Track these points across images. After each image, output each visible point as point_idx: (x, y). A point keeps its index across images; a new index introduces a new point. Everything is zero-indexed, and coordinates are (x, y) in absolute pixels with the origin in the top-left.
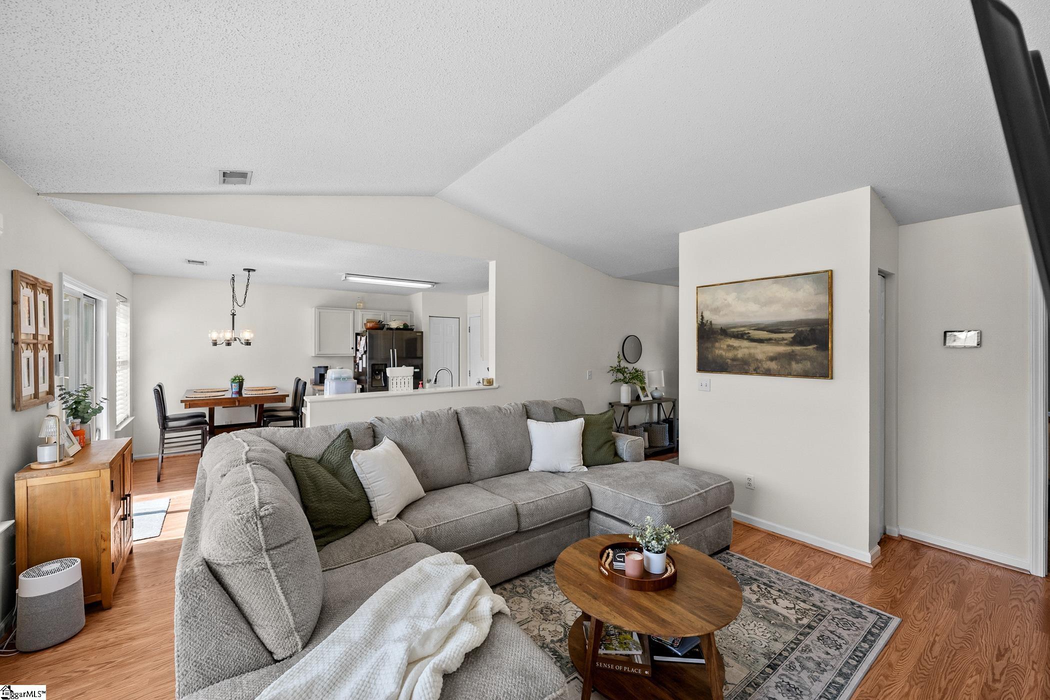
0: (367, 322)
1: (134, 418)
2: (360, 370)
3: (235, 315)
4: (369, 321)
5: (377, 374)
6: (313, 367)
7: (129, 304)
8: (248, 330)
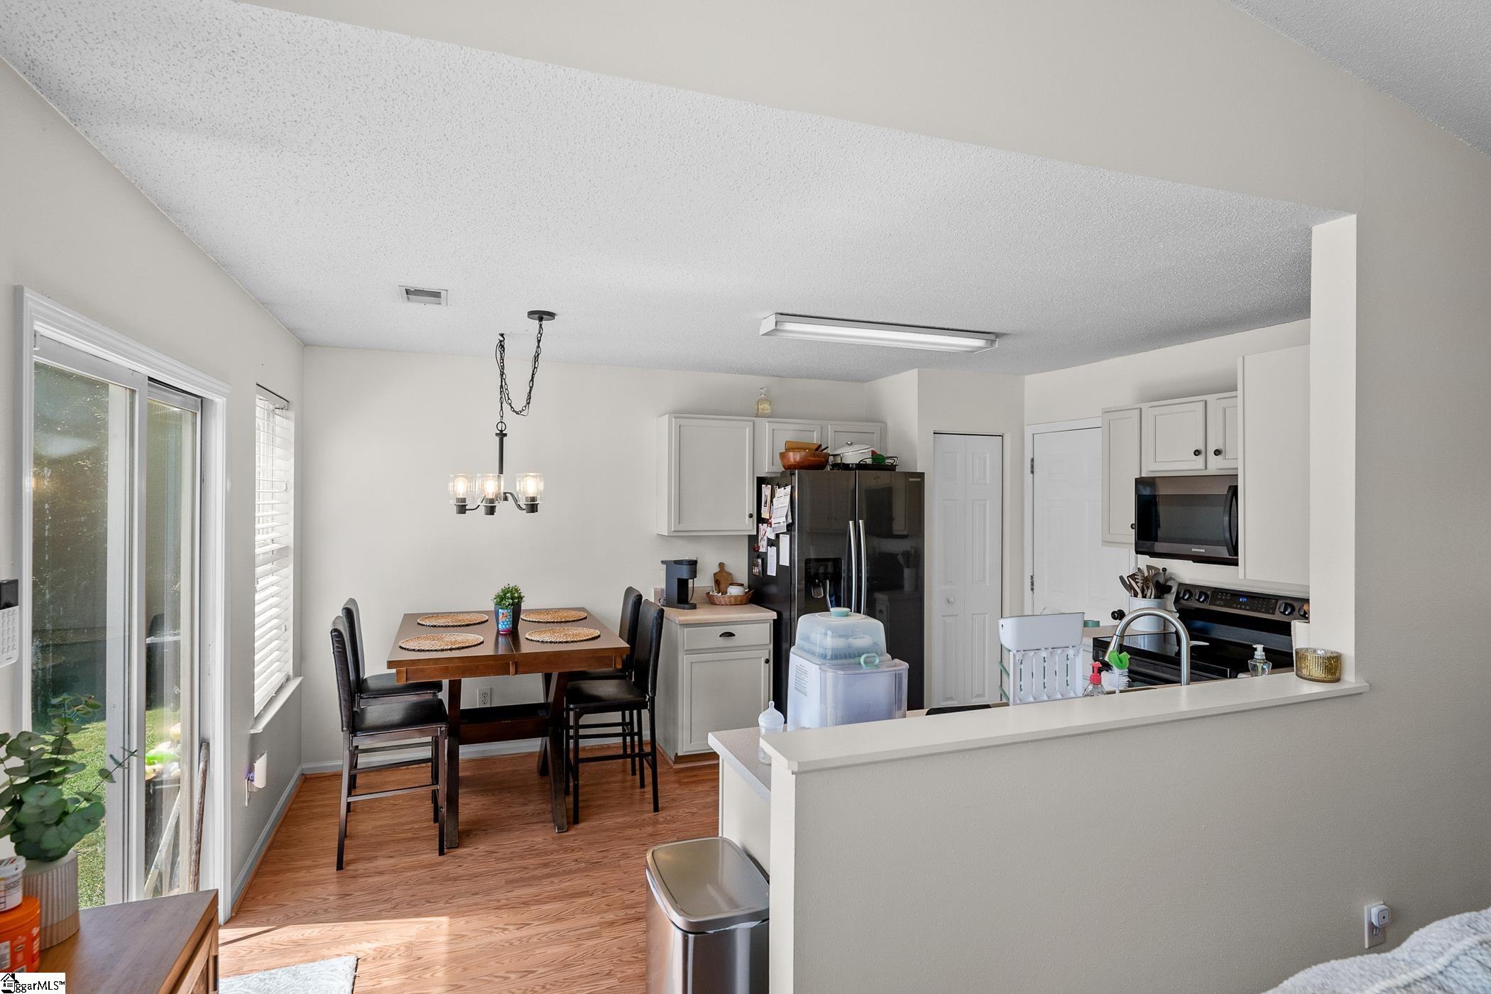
0: (788, 450)
1: (303, 680)
2: (772, 571)
3: (505, 435)
4: (791, 447)
5: (817, 586)
6: (663, 562)
7: (291, 414)
8: (532, 474)
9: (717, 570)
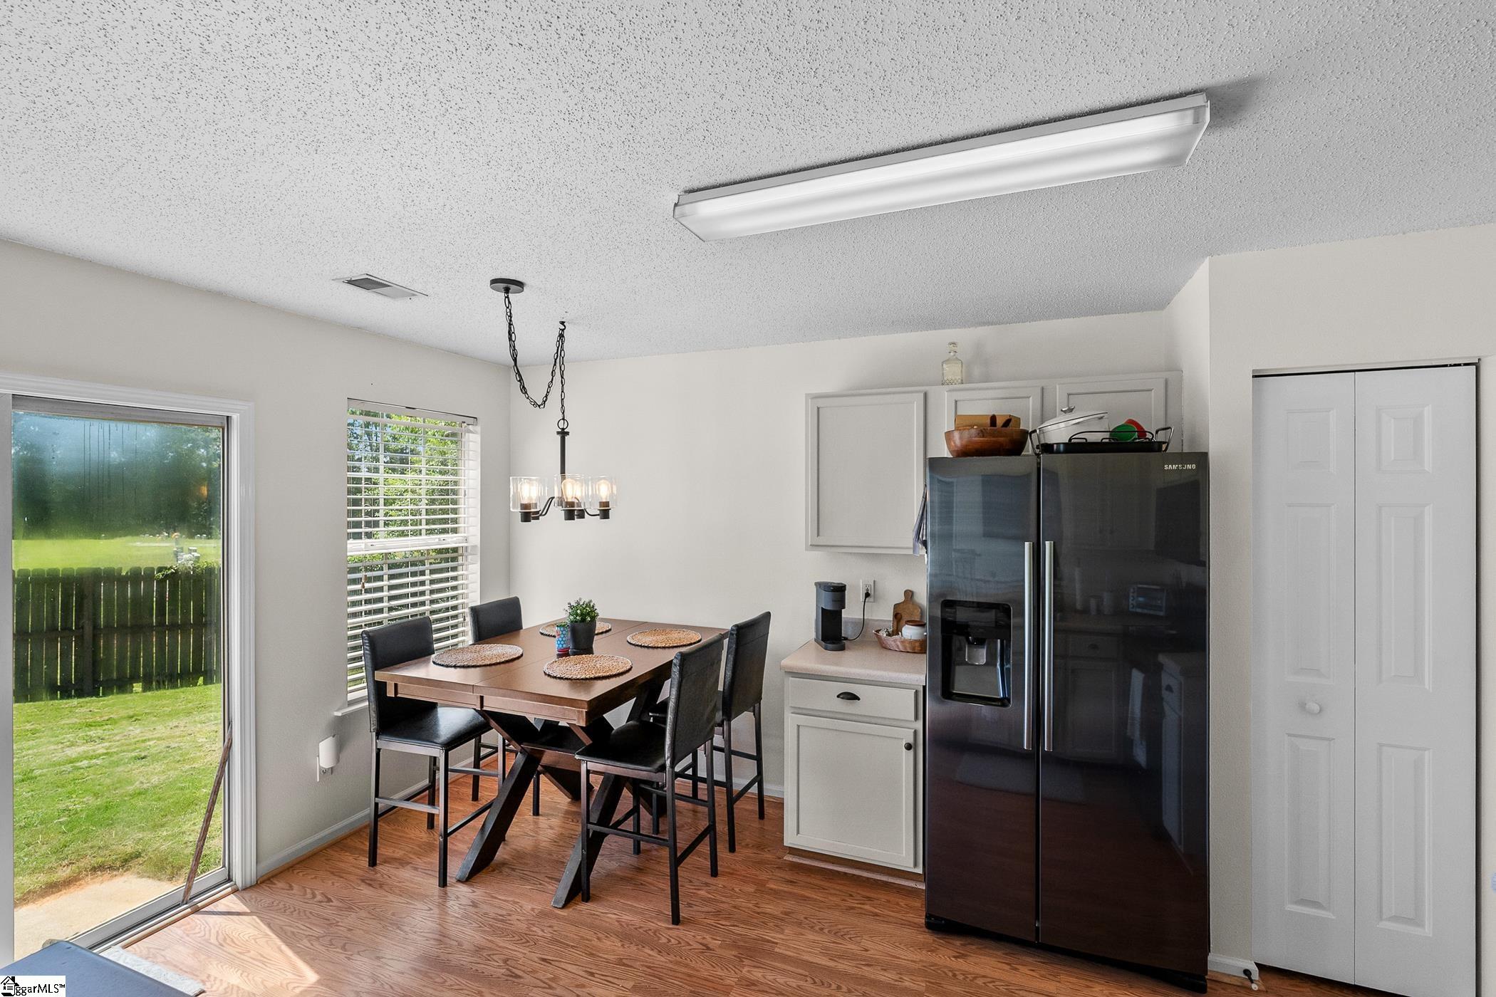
3: (568, 433)
7: (479, 429)
9: (901, 599)
